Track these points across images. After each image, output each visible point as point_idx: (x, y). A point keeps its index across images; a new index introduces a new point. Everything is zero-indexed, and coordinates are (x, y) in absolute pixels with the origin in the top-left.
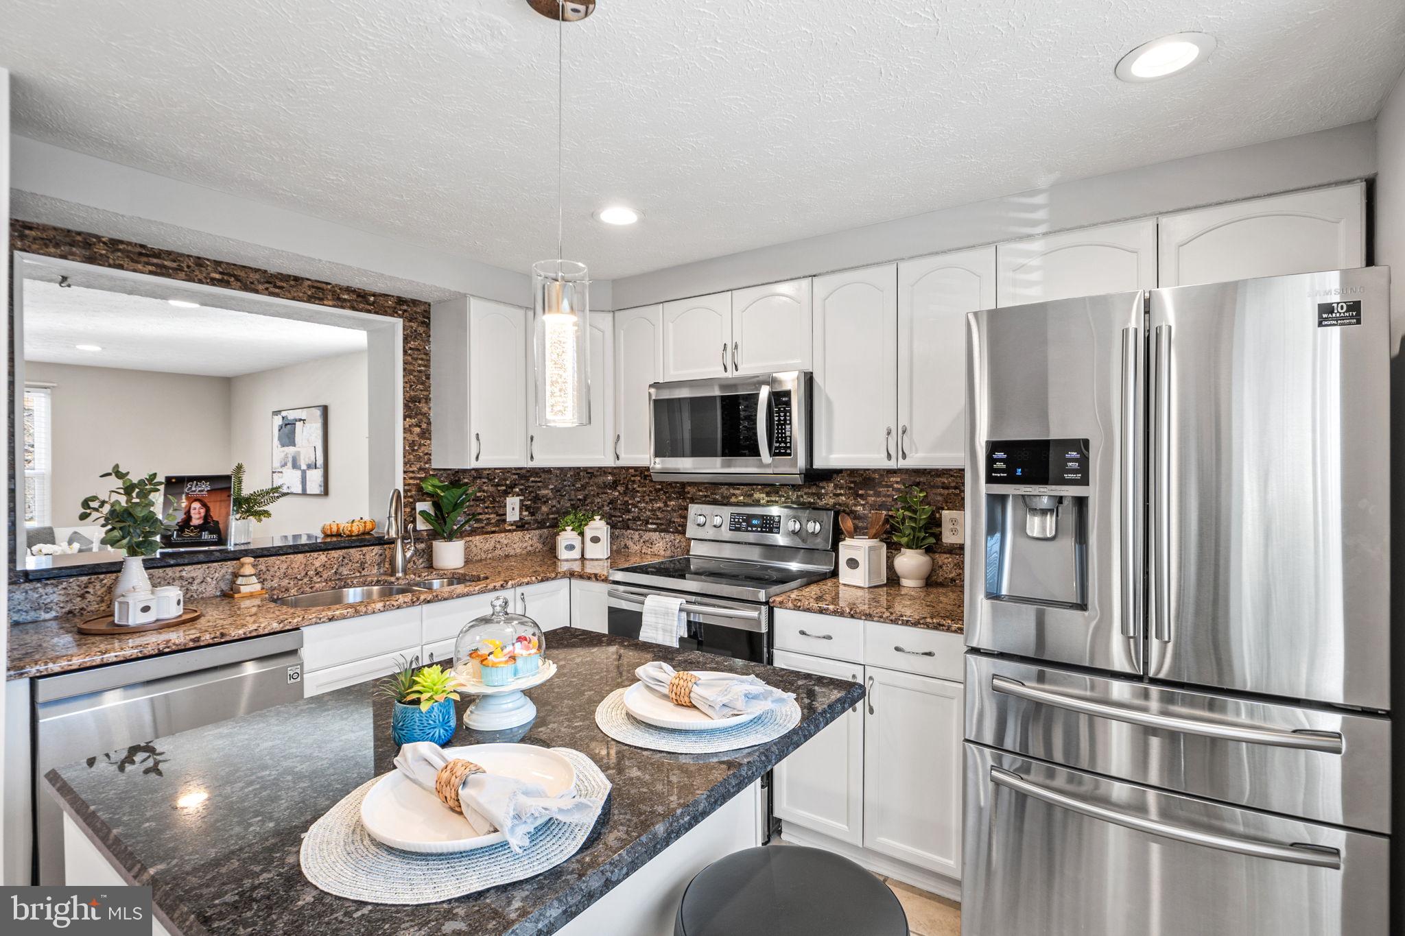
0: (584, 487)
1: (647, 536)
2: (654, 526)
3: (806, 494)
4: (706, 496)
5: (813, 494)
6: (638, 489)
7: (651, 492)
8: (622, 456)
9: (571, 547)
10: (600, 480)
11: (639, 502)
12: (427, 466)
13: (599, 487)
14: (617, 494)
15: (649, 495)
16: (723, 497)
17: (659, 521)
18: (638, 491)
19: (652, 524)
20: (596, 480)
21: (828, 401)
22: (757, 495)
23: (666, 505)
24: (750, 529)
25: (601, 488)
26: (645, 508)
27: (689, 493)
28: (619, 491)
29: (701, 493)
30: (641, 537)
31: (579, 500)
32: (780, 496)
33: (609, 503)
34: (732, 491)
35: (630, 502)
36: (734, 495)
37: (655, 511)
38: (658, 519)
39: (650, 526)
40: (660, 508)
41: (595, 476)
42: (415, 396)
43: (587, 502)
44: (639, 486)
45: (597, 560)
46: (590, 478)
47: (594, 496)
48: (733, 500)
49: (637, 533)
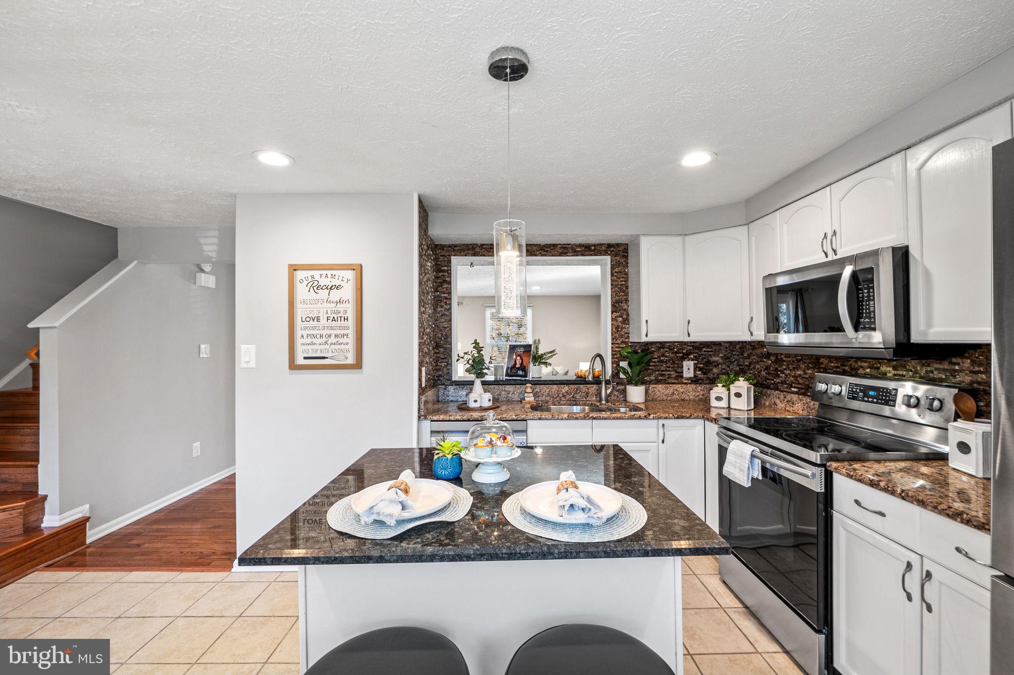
0: (749, 356)
1: (789, 397)
2: (796, 390)
3: (936, 369)
4: (837, 367)
5: (945, 370)
6: (785, 359)
7: (794, 361)
8: (755, 333)
9: (719, 399)
10: (759, 351)
11: (785, 369)
12: (627, 340)
13: (758, 356)
14: (770, 362)
15: (792, 364)
16: (852, 369)
17: (799, 386)
18: (784, 361)
19: (795, 387)
20: (757, 351)
21: (927, 274)
22: (884, 369)
23: (805, 373)
24: (866, 399)
25: (760, 357)
26: (789, 374)
27: (822, 363)
28: (771, 360)
29: (832, 365)
30: (785, 397)
31: (746, 365)
32: (907, 371)
33: (765, 369)
34: (859, 363)
35: (779, 369)
36: (861, 367)
37: (797, 377)
38: (799, 384)
39: (793, 389)
40: (800, 375)
41: (756, 348)
42: (619, 299)
43: (751, 368)
44: (785, 357)
45: (739, 410)
46: (753, 350)
47: (755, 363)
48: (861, 371)
49: (782, 394)
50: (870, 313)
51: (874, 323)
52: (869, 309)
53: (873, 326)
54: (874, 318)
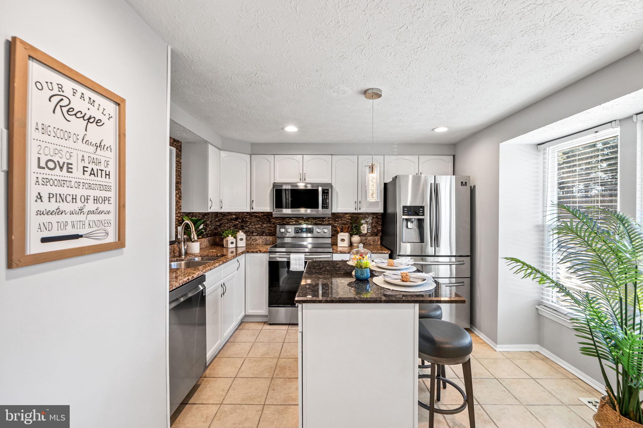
0: (220, 220)
1: (253, 238)
2: (256, 234)
3: (318, 221)
4: (280, 222)
5: (321, 221)
6: (249, 220)
7: (255, 221)
8: (254, 208)
9: (233, 243)
10: (229, 217)
11: (249, 225)
13: (228, 220)
14: (237, 222)
15: (254, 223)
16: (287, 222)
17: (259, 232)
18: (249, 221)
19: (255, 233)
20: (227, 217)
21: (337, 193)
22: (300, 222)
23: (262, 226)
25: (229, 220)
26: (252, 227)
27: (272, 221)
28: (239, 221)
29: (277, 221)
30: (251, 238)
31: (218, 225)
32: (309, 222)
33: (233, 226)
34: (290, 220)
35: (244, 225)
36: (291, 221)
37: (257, 228)
38: (258, 231)
39: (254, 234)
40: (259, 227)
41: (226, 216)
43: (221, 226)
44: (249, 219)
46: (224, 216)
47: (225, 223)
48: (291, 223)
49: (249, 237)
50: (327, 203)
51: (328, 206)
52: (327, 202)
53: (328, 207)
54: (328, 205)
